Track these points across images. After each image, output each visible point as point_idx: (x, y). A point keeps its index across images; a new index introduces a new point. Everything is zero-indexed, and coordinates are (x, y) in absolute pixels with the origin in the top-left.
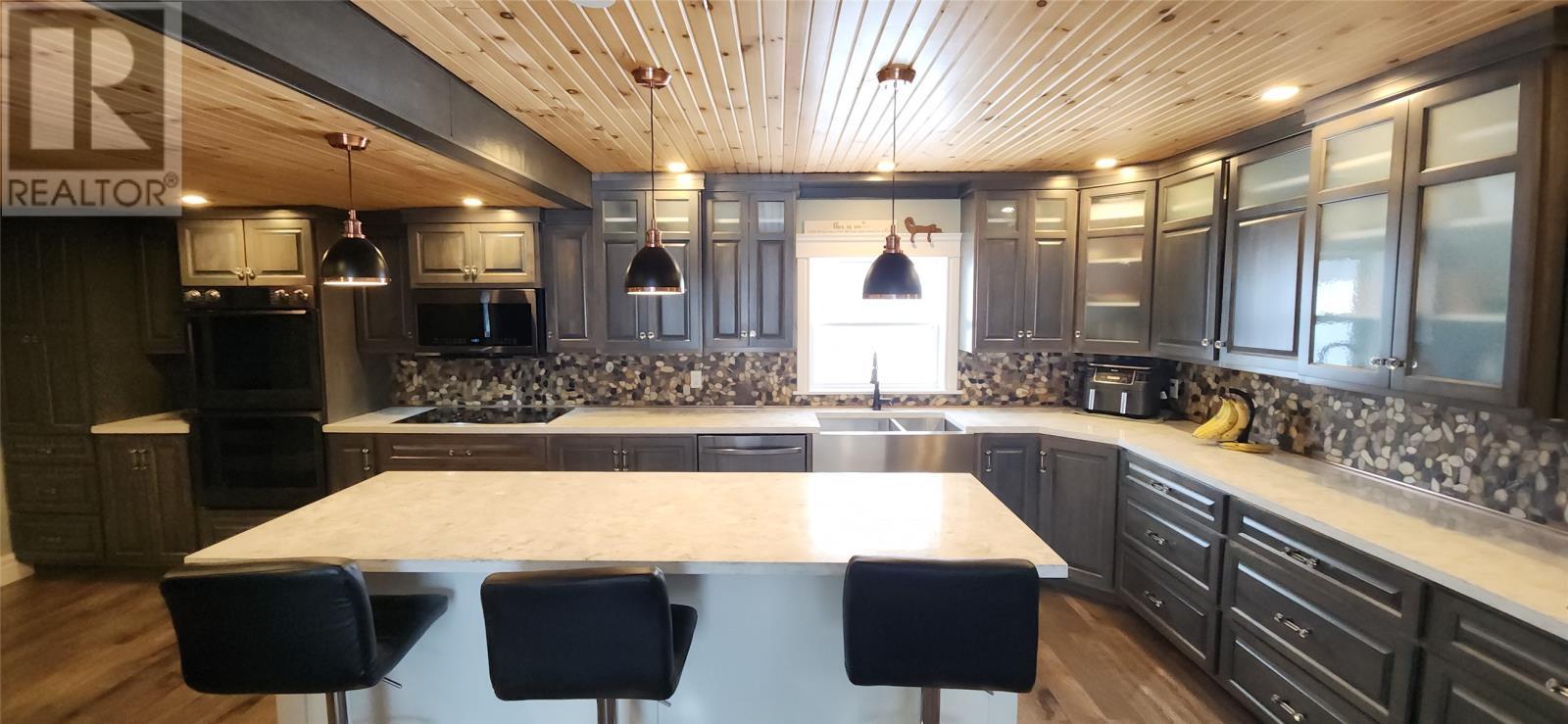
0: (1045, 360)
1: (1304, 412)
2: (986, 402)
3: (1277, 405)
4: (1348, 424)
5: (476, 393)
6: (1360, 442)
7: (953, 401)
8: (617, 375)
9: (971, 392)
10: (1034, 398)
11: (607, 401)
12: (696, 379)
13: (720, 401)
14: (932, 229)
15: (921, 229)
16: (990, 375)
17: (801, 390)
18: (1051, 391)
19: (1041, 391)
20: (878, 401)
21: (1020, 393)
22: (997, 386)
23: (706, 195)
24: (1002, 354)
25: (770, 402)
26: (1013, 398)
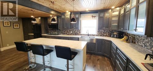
0: (108, 31)
1: (134, 38)
2: (101, 36)
3: (132, 37)
4: (138, 39)
5: (54, 33)
6: (139, 42)
7: (97, 35)
8: (65, 32)
9: (99, 35)
10: (107, 36)
11: (64, 34)
12: (71, 32)
13: (73, 34)
14: (95, 17)
15: (94, 17)
16: (101, 33)
17: (81, 34)
18: (109, 35)
19: (107, 35)
20: (88, 35)
21: (105, 35)
22: (102, 34)
23: (71, 14)
24: (103, 30)
25: (78, 35)
26: (104, 35)
